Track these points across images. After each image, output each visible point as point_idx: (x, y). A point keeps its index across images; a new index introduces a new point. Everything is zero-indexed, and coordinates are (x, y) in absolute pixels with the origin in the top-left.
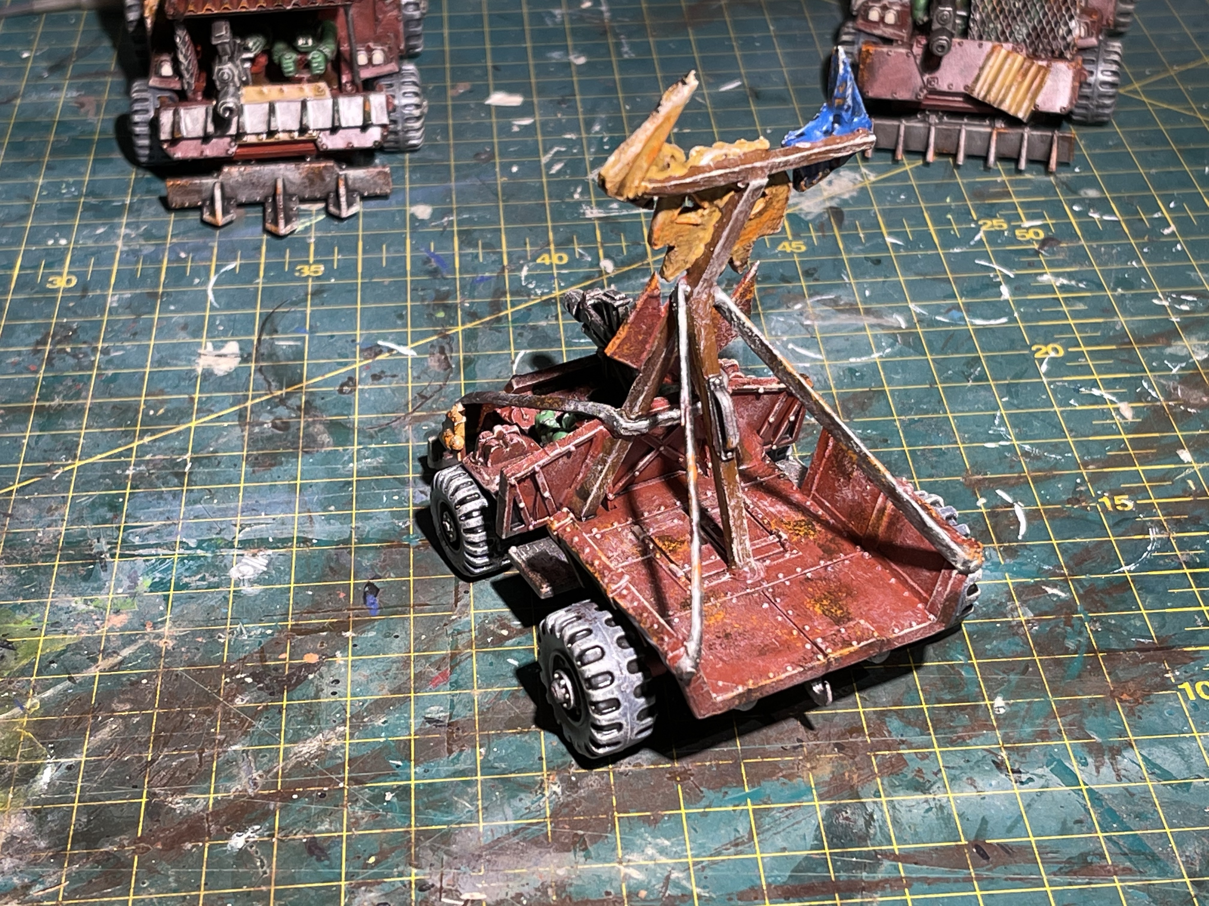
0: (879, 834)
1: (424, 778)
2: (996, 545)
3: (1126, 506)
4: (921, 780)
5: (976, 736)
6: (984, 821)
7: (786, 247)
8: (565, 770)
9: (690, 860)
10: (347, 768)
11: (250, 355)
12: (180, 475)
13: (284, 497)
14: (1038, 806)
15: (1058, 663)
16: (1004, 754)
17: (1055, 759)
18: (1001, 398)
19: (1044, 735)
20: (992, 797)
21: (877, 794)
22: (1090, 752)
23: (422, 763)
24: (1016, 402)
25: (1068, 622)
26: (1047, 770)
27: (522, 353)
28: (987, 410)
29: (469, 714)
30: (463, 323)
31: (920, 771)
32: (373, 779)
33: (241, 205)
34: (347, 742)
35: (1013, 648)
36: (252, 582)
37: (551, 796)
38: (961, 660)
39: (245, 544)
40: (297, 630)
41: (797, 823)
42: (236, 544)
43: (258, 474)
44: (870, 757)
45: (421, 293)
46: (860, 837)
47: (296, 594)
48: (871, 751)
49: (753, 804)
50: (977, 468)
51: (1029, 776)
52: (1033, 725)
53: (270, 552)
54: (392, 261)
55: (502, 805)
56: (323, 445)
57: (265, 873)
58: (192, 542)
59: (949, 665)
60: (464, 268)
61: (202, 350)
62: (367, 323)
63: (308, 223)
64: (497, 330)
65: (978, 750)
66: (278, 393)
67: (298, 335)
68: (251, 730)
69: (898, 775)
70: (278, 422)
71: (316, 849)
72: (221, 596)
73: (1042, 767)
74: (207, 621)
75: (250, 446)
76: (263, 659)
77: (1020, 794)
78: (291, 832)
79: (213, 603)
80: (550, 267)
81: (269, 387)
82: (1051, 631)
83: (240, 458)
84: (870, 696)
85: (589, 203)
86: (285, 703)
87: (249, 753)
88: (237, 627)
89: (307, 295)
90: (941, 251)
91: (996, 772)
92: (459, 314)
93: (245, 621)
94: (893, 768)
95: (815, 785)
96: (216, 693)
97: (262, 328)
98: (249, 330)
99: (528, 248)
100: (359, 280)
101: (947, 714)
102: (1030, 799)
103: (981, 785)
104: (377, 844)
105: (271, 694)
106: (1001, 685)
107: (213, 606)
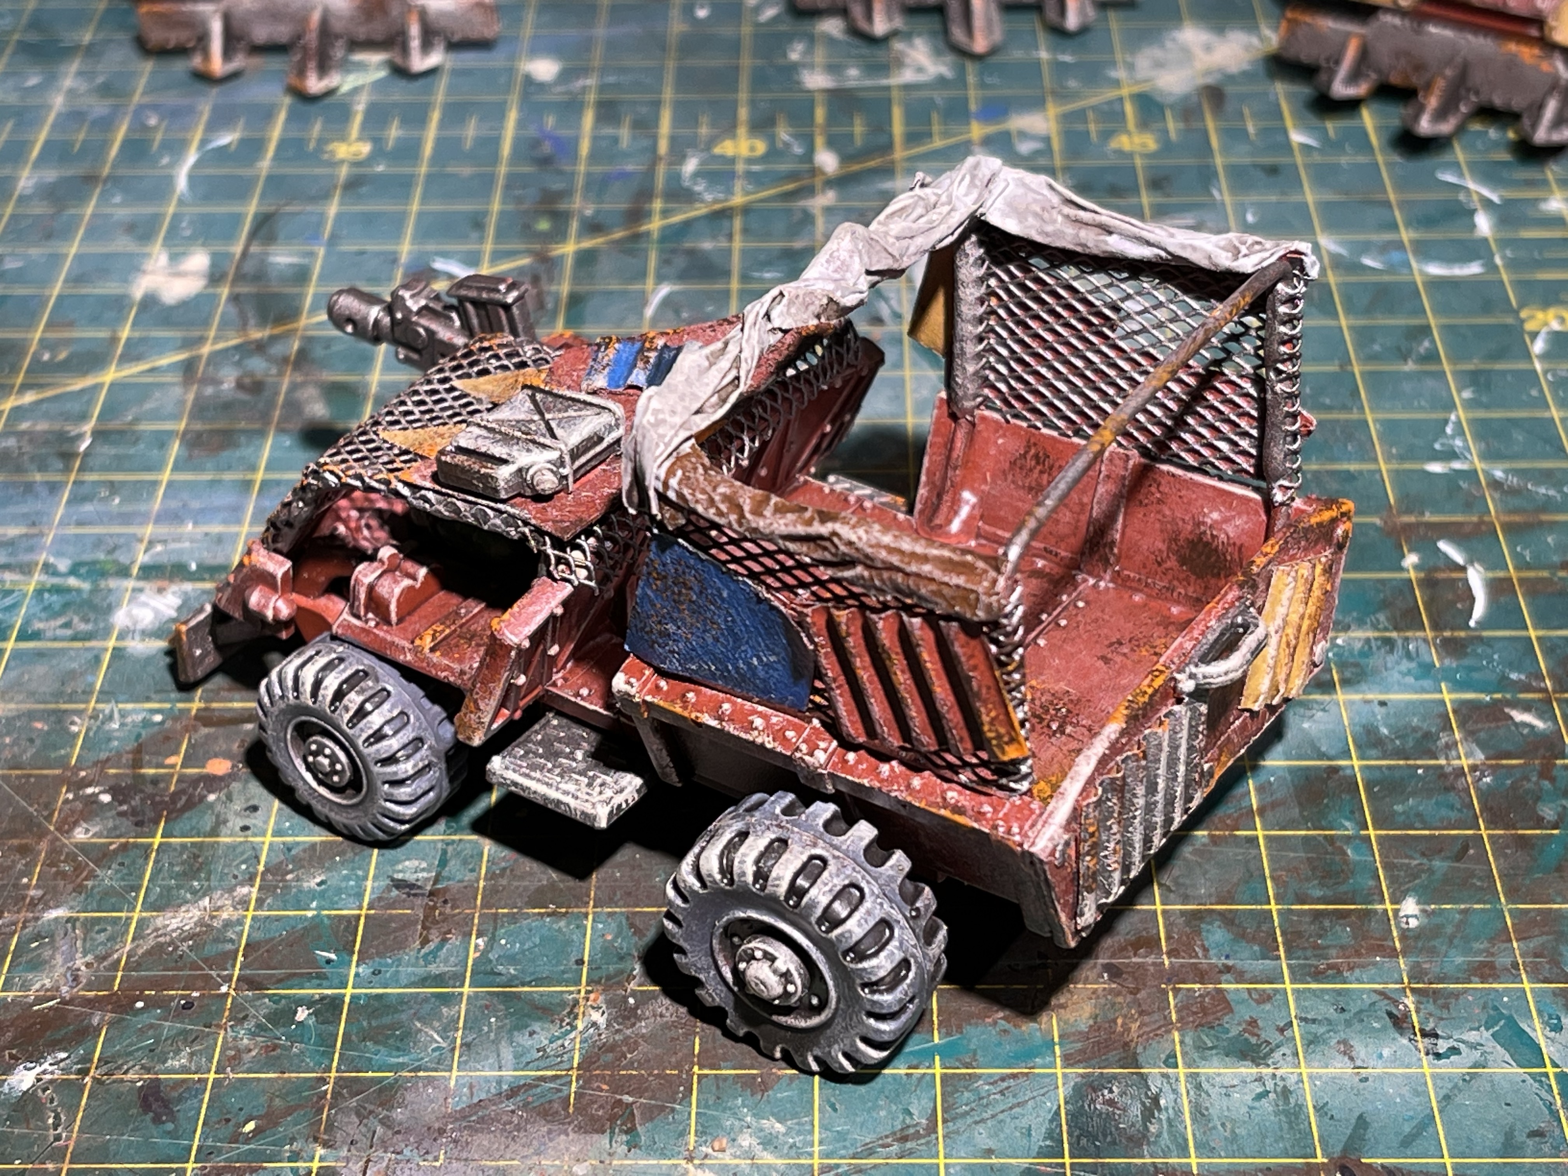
0: (1165, 1135)
1: (370, 984)
2: (1429, 634)
4: (1253, 1040)
5: (1362, 966)
6: (1362, 1122)
7: (1123, 144)
8: (620, 985)
9: (816, 1161)
10: (240, 958)
11: (224, 275)
12: (67, 457)
13: (229, 500)
14: (1464, 1100)
15: (1523, 842)
16: (1410, 1001)
17: (1501, 1016)
18: (1459, 392)
19: (1486, 971)
20: (1380, 1078)
21: (1170, 1061)
23: (371, 958)
24: (1484, 399)
25: (1546, 773)
26: (1487, 1034)
27: (665, 290)
28: (1435, 411)
29: (469, 876)
30: (578, 240)
31: (1253, 1023)
32: (280, 982)
33: (258, 49)
34: (250, 914)
35: (1444, 812)
36: (146, 634)
37: (586, 1029)
38: (1349, 829)
39: (150, 572)
40: (205, 718)
41: (1019, 1104)
42: (135, 571)
43: (196, 460)
44: (1165, 992)
45: (519, 192)
46: (1130, 1139)
48: (1169, 981)
49: (944, 1066)
50: (1409, 503)
51: (1451, 1043)
52: (1467, 951)
53: (188, 586)
54: (480, 142)
55: (496, 1042)
57: (58, 1138)
58: (63, 565)
59: (1326, 836)
60: (594, 157)
61: (149, 265)
62: (424, 233)
63: (360, 82)
64: (631, 252)
65: (1363, 991)
66: (257, 334)
67: (308, 248)
68: (90, 883)
69: (1212, 1028)
70: (247, 381)
71: (157, 1100)
72: (89, 655)
73: (1478, 1029)
74: (58, 696)
75: (193, 417)
76: (137, 763)
77: (1434, 1076)
78: (119, 1068)
79: (74, 665)
80: (732, 160)
81: (244, 326)
82: (1514, 787)
83: (171, 434)
84: (1177, 884)
85: (811, 66)
86: (157, 840)
87: (78, 924)
88: (106, 707)
89: (335, 187)
90: (1380, 159)
91: (1393, 1033)
92: (574, 225)
93: (121, 698)
94: (1205, 1014)
95: (1060, 1037)
96: (46, 818)
97: (253, 235)
98: (229, 237)
99: (704, 131)
100: (423, 170)
101: (1312, 923)
102: (1450, 1086)
103: (1362, 1054)
104: (263, 1099)
105: (137, 824)
106: (1415, 877)
107: (73, 671)
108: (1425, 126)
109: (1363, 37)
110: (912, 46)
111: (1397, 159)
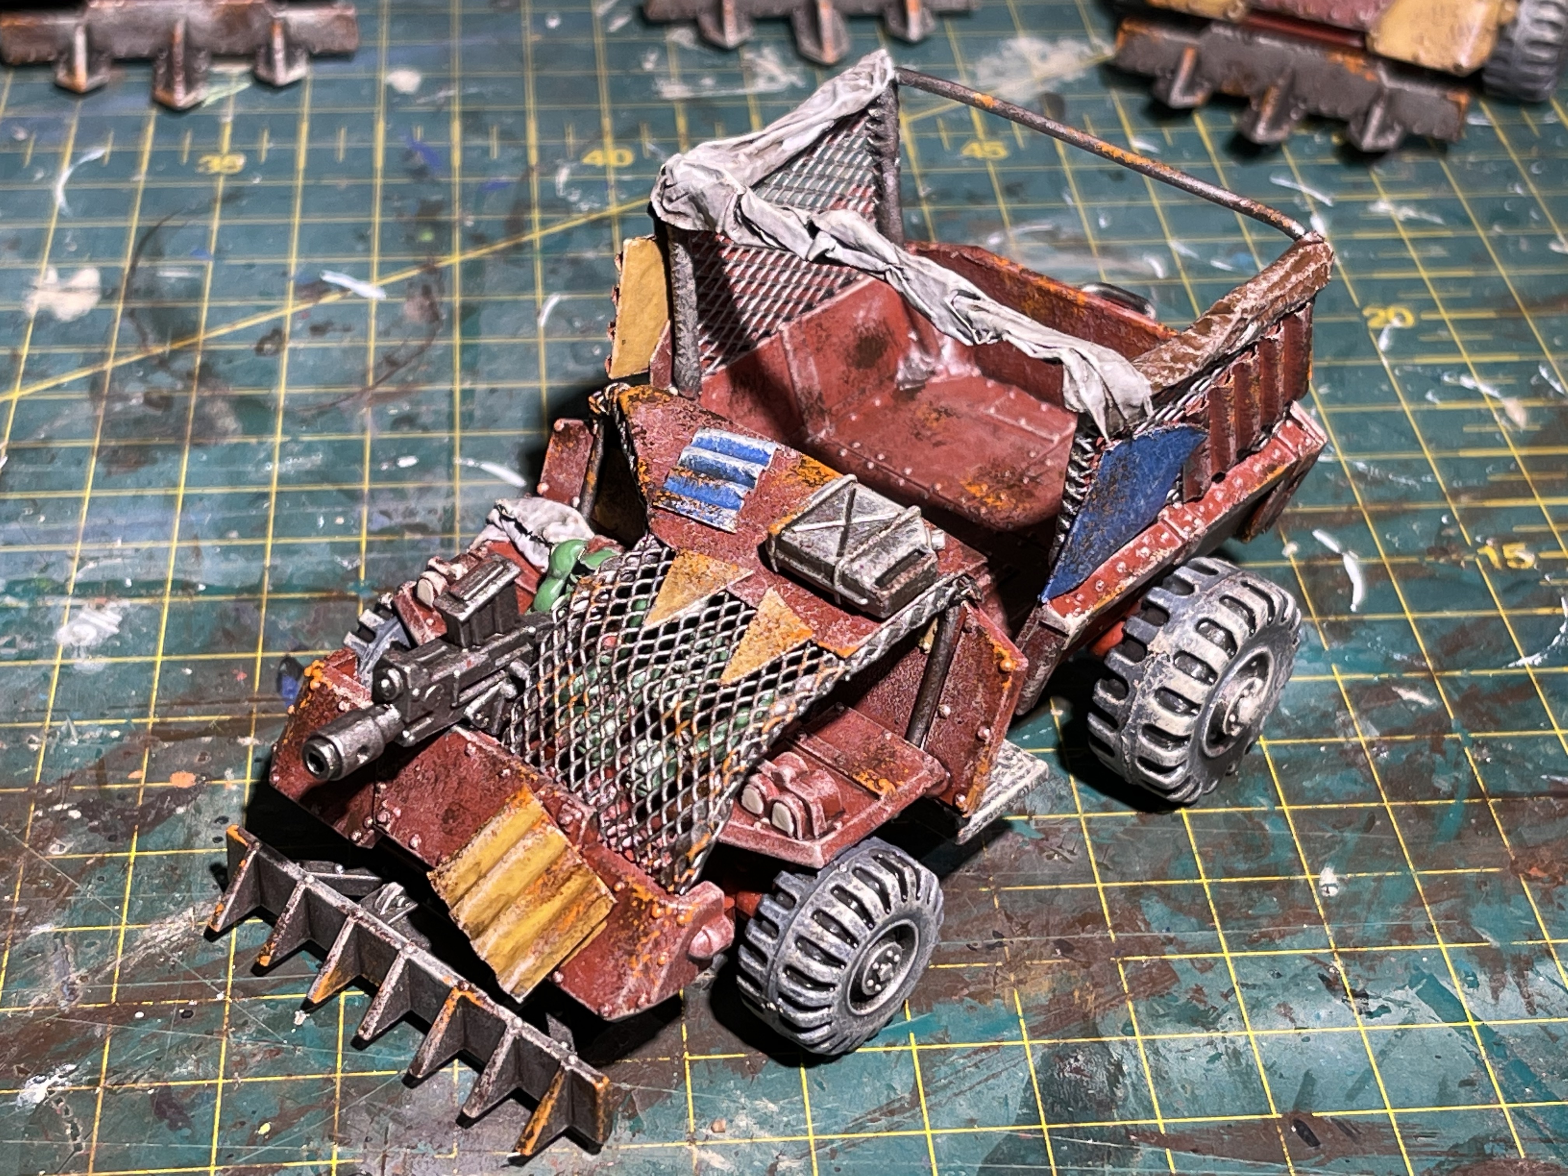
0: (1132, 1099)
2: (1315, 619)
3: (1520, 560)
4: (1201, 1007)
5: (1294, 933)
6: (1309, 1079)
7: (975, 150)
9: (811, 1138)
10: (232, 966)
11: (116, 290)
13: (155, 516)
14: (1399, 1054)
15: (1423, 812)
16: (1338, 965)
17: (1423, 975)
18: (1317, 389)
19: (1404, 934)
20: (1321, 1037)
21: (1128, 1029)
22: (1481, 964)
24: (1340, 394)
25: (1437, 747)
26: (1412, 993)
27: (554, 300)
30: (463, 251)
31: (1199, 990)
32: (275, 988)
33: (119, 62)
35: (1349, 786)
36: (93, 651)
38: (1265, 806)
39: (85, 589)
40: (162, 733)
41: (994, 1076)
42: (70, 588)
43: (116, 478)
44: (1115, 965)
45: (397, 204)
46: (1100, 1104)
47: (165, 671)
48: (1117, 954)
49: (919, 1043)
51: (1381, 1002)
52: (1386, 916)
53: (126, 603)
54: (352, 154)
56: (225, 434)
57: (78, 1148)
59: (1244, 813)
60: (467, 167)
61: (39, 281)
62: (308, 247)
63: (224, 94)
64: (515, 263)
65: (1294, 957)
66: (158, 350)
67: (198, 263)
68: (72, 898)
69: (1162, 996)
70: (155, 396)
71: (170, 1107)
72: (38, 674)
73: (1403, 988)
74: (13, 714)
75: (105, 434)
76: (101, 779)
77: (1369, 1034)
78: (128, 1077)
79: (24, 684)
80: (603, 170)
81: (143, 342)
82: (1409, 761)
83: (87, 450)
84: (1114, 862)
85: (668, 76)
86: (133, 854)
87: (66, 939)
88: (63, 725)
89: (215, 201)
90: (1217, 164)
91: (1327, 995)
92: (457, 237)
93: (76, 715)
94: (1154, 985)
95: (1024, 1011)
96: (18, 835)
97: (139, 251)
98: (117, 253)
99: (571, 140)
100: (300, 182)
101: (1242, 894)
102: (1384, 1042)
103: (1302, 1016)
104: (274, 1101)
105: (110, 839)
106: (1330, 848)
107: (23, 689)
108: (1261, 133)
109: (1197, 49)
110: (761, 56)
111: (1232, 163)
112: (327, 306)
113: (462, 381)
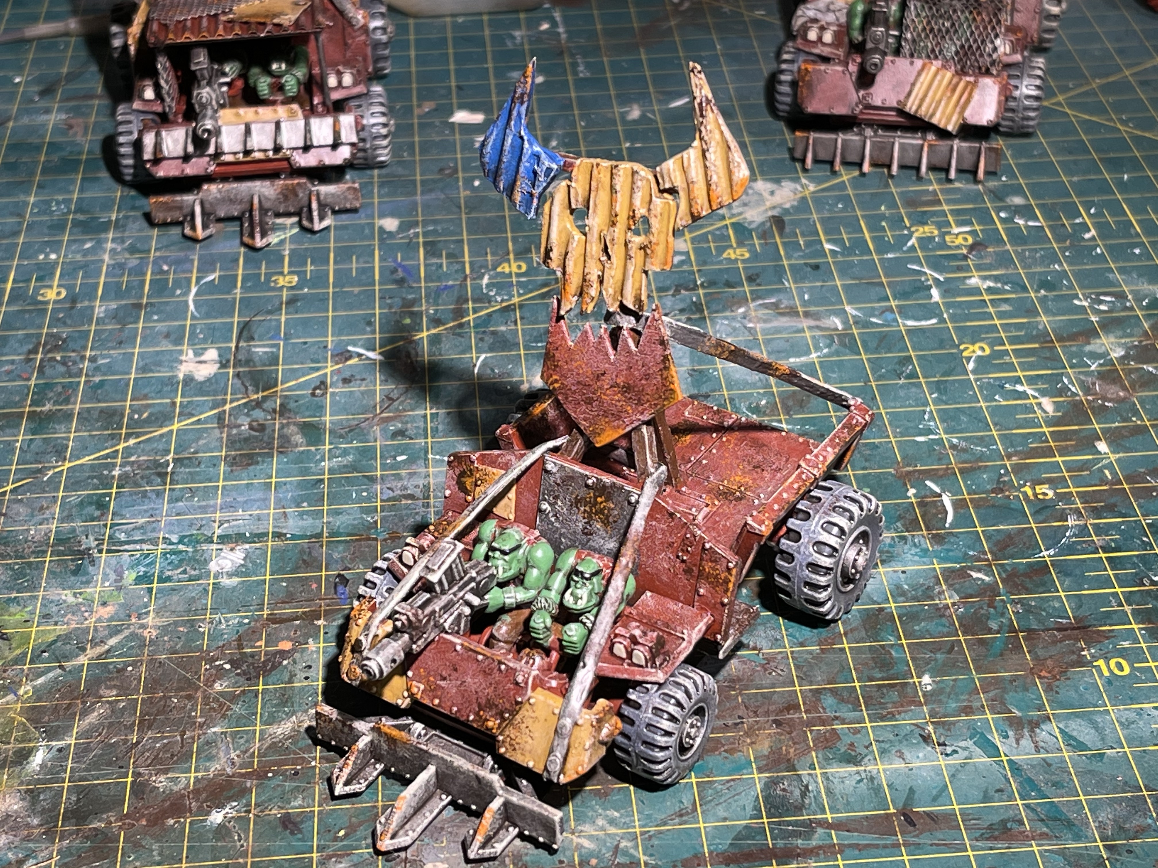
0: (813, 804)
2: (925, 532)
3: (1045, 494)
4: (853, 753)
5: (905, 712)
6: (912, 790)
7: (730, 254)
9: (638, 830)
11: (228, 361)
12: (163, 475)
13: (260, 495)
14: (962, 776)
15: (982, 642)
16: (930, 728)
17: (978, 733)
18: (930, 394)
19: (968, 710)
20: (919, 768)
21: (812, 767)
22: (1011, 726)
24: (944, 398)
25: (991, 604)
26: (971, 742)
27: (483, 357)
28: (917, 406)
30: (428, 329)
31: (852, 744)
33: (221, 221)
35: (940, 628)
36: (230, 575)
38: (892, 641)
39: (224, 539)
40: (272, 619)
41: (738, 794)
42: (215, 539)
43: (236, 474)
44: (806, 732)
45: (389, 301)
46: (796, 807)
47: (271, 585)
48: (807, 726)
49: (696, 777)
50: (908, 460)
51: (953, 748)
52: (958, 701)
53: (247, 546)
54: (361, 271)
56: (296, 446)
57: (242, 846)
58: (174, 538)
59: (880, 645)
60: (429, 277)
61: (183, 358)
62: (338, 330)
63: (284, 236)
64: (460, 335)
65: (906, 724)
66: (255, 397)
67: (274, 342)
68: (229, 713)
69: (831, 749)
70: (255, 424)
71: (290, 822)
72: (201, 588)
73: (966, 740)
74: (188, 611)
75: (228, 447)
76: (240, 647)
77: (946, 765)
78: (266, 808)
79: (193, 594)
80: (509, 275)
81: (246, 392)
82: (975, 613)
83: (219, 458)
84: (806, 676)
86: (261, 687)
87: (227, 735)
88: (217, 617)
89: (282, 304)
91: (923, 745)
92: (425, 321)
93: (224, 611)
94: (827, 742)
95: (754, 758)
96: (197, 679)
97: (240, 336)
98: (227, 338)
99: (490, 258)
100: (331, 289)
101: (877, 691)
102: (954, 770)
103: (909, 757)
104: (346, 818)
105: (247, 679)
106: (928, 664)
107: (193, 597)
111: (885, 256)
112: (351, 366)
113: (431, 409)
